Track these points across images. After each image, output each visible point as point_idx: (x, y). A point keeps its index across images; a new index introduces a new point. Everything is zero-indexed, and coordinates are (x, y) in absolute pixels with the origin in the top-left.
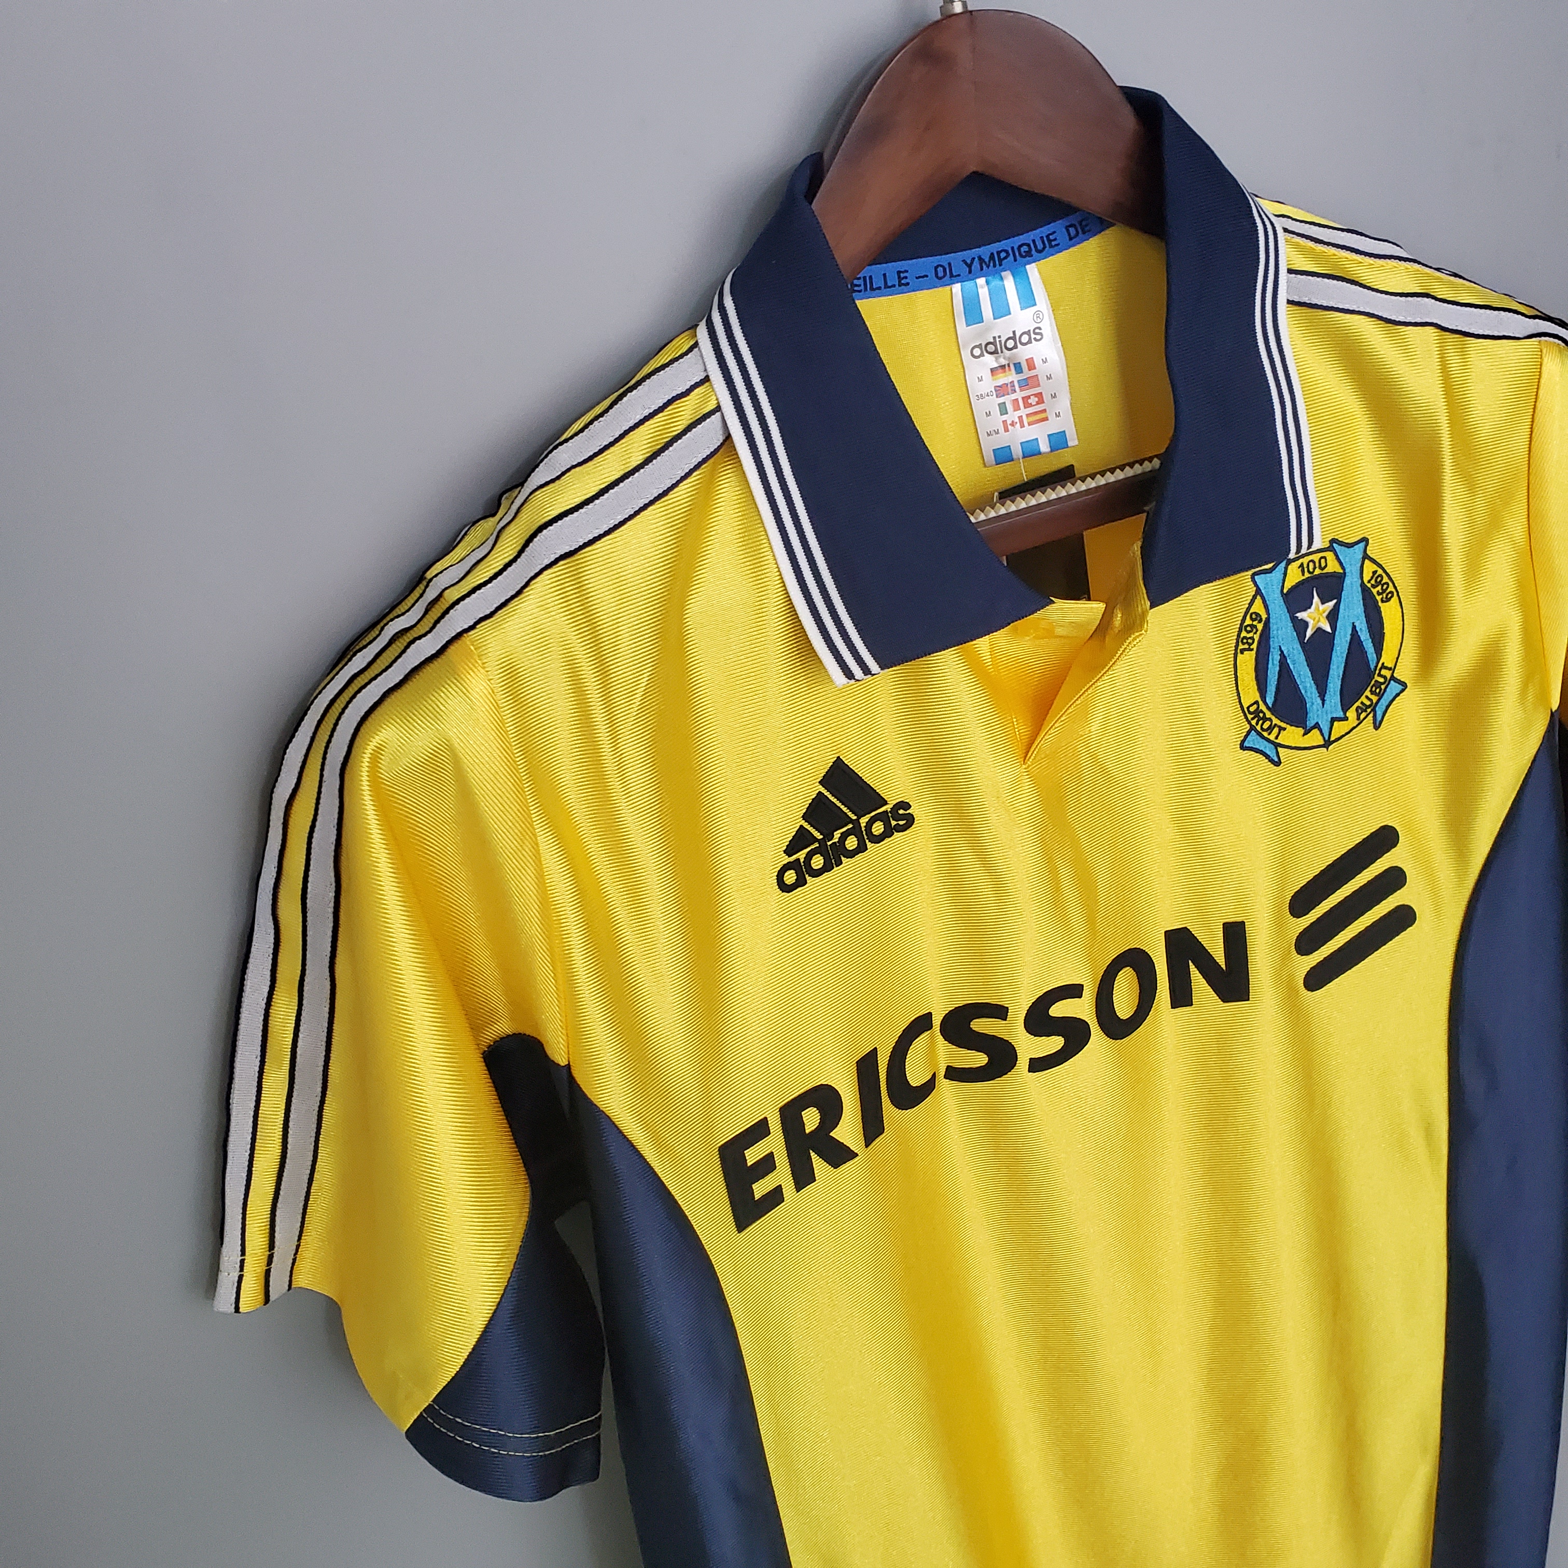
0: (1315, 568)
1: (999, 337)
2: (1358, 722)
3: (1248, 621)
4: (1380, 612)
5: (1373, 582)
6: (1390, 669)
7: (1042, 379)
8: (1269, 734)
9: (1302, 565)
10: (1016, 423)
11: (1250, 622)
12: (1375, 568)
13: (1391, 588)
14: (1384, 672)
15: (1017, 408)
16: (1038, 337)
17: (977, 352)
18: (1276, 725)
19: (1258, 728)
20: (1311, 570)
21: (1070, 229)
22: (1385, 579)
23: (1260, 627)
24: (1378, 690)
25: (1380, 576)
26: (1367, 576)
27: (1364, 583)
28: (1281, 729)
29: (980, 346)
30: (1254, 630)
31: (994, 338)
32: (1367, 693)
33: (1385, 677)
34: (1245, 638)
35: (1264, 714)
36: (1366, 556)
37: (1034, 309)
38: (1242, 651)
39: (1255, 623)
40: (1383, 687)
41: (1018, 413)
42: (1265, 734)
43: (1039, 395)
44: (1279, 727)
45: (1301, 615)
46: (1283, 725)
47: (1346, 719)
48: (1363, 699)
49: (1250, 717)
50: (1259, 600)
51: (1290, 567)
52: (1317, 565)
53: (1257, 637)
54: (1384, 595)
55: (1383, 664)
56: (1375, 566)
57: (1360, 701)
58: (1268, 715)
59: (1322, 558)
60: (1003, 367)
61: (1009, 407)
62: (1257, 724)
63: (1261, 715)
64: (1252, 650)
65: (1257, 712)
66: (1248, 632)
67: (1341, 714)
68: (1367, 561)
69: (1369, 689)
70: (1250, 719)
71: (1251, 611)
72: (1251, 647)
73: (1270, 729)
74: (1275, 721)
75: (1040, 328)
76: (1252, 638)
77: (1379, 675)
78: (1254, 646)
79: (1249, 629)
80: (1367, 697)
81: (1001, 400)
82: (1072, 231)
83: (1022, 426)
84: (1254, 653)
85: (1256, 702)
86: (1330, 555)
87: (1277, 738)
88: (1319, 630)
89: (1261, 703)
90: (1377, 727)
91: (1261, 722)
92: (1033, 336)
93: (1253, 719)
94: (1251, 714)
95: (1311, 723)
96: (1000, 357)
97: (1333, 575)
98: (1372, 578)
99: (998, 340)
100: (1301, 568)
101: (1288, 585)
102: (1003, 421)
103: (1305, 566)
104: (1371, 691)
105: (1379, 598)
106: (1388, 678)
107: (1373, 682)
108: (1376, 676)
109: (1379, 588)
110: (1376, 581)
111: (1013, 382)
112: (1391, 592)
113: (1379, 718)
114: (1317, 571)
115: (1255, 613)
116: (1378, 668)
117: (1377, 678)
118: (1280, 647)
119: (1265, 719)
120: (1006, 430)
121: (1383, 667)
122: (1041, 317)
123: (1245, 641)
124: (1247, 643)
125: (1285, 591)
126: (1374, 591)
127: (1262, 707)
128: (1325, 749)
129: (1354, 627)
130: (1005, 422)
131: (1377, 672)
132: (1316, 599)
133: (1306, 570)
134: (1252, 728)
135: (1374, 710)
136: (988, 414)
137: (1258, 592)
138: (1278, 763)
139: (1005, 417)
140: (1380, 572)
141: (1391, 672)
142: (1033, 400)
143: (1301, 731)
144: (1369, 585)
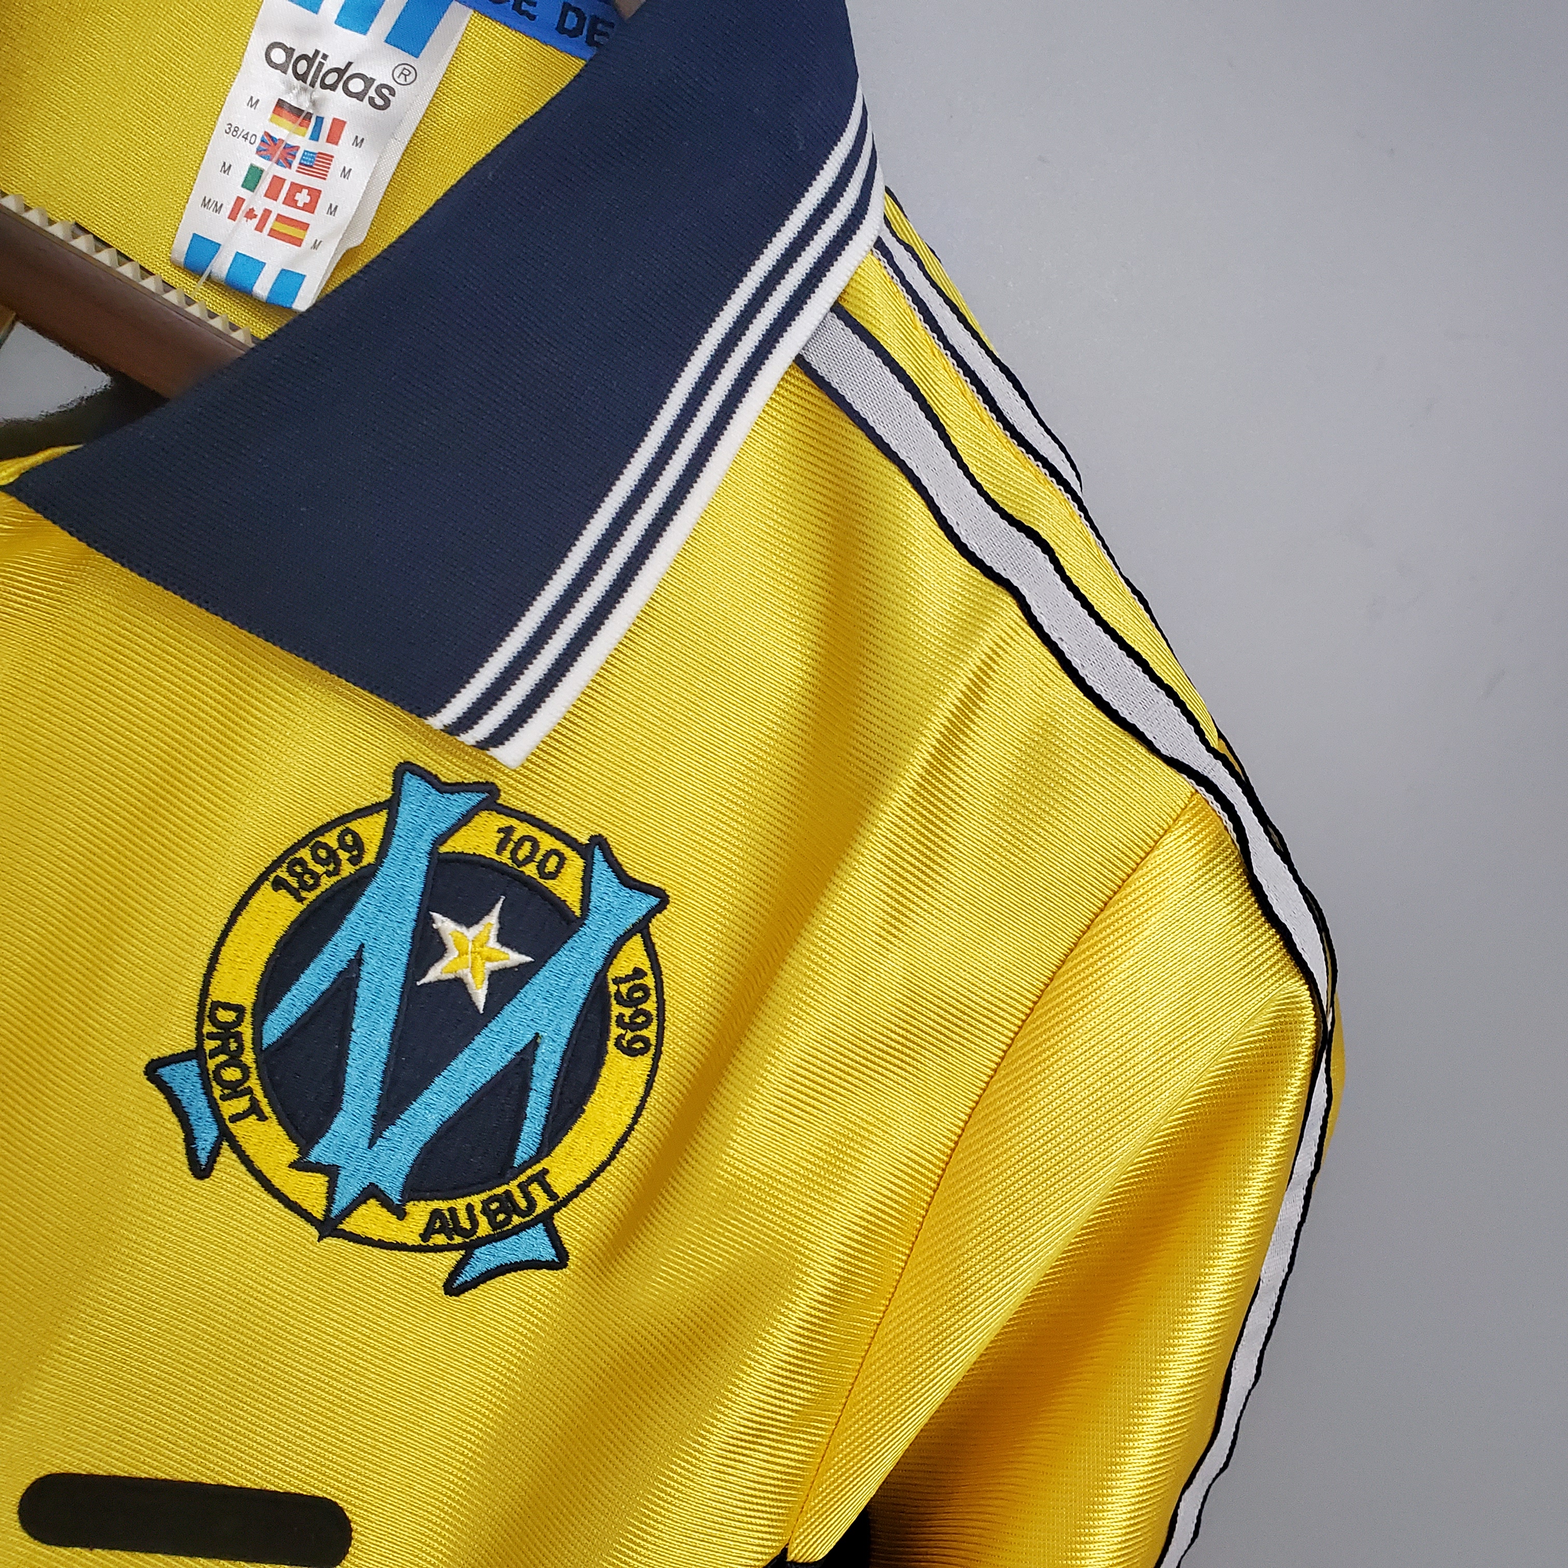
0: (529, 859)
1: (325, 57)
2: (418, 1241)
3: (331, 839)
4: (599, 1062)
5: (624, 988)
6: (552, 1195)
7: (335, 169)
8: (224, 1098)
9: (509, 831)
10: (255, 216)
11: (334, 844)
12: (646, 966)
13: (650, 1033)
14: (535, 1190)
15: (272, 194)
16: (379, 101)
17: (278, 56)
18: (250, 1091)
19: (212, 1064)
20: (521, 855)
21: (570, 13)
22: (650, 1006)
23: (347, 869)
24: (501, 1217)
25: (645, 989)
26: (622, 967)
27: (605, 977)
28: (254, 1109)
29: (289, 51)
30: (331, 867)
31: (317, 52)
32: (476, 1200)
33: (532, 1204)
34: (301, 862)
35: (241, 1048)
36: (642, 928)
37: (410, 59)
38: (279, 884)
39: (343, 855)
40: (516, 1220)
41: (269, 204)
42: (217, 1092)
43: (315, 194)
44: (254, 1103)
45: (444, 924)
46: (264, 1103)
47: (400, 1214)
48: (460, 1204)
49: (208, 1028)
50: (381, 819)
51: (484, 814)
52: (539, 857)
53: (326, 883)
54: (629, 1035)
55: (545, 1172)
56: (648, 964)
57: (451, 1203)
58: (248, 1057)
59: (556, 852)
60: (297, 112)
61: (264, 185)
62: (214, 1054)
63: (233, 1046)
64: (301, 900)
65: (227, 1032)
66: (317, 859)
67: (395, 1197)
68: (637, 939)
69: (484, 1196)
70: (205, 1031)
71: (353, 825)
72: (304, 894)
73: (235, 1090)
74: (254, 1083)
75: (392, 92)
76: (316, 877)
77: (523, 1187)
78: (311, 896)
79: (323, 854)
80: (470, 1208)
81: (261, 163)
82: (571, 21)
83: (259, 228)
84: (301, 907)
85: (239, 1010)
86: (575, 864)
87: (235, 1118)
88: (458, 984)
89: (248, 1018)
90: (453, 1287)
91: (222, 1058)
92: (372, 93)
93: (211, 1036)
94: (214, 1025)
95: (317, 1154)
96: (305, 90)
97: (557, 905)
98: (627, 979)
99: (319, 59)
100: (502, 835)
101: (457, 844)
102: (238, 198)
103: (516, 837)
104: (486, 1203)
105: (615, 1031)
106: (539, 1210)
107: (499, 1190)
108: (516, 1182)
109: (628, 1012)
110: (631, 990)
111: (297, 148)
112: (645, 1040)
113: (469, 1274)
114: (531, 870)
115: (355, 836)
116: (529, 1172)
117: (513, 1186)
118: (362, 946)
119: (235, 1060)
120: (233, 216)
121: (541, 1178)
122: (410, 79)
123: (298, 869)
124: (299, 876)
125: (443, 849)
126: (616, 1009)
127: (246, 1030)
128: (316, 1233)
129: (534, 1043)
130: (240, 201)
131: (523, 1178)
132: (492, 920)
133: (511, 846)
134: (197, 1054)
135: (469, 1249)
136: (226, 169)
137: (391, 806)
138: (201, 1171)
139: (245, 193)
140: (649, 981)
141: (552, 1203)
142: (303, 198)
143: (291, 1152)
144: (613, 988)
